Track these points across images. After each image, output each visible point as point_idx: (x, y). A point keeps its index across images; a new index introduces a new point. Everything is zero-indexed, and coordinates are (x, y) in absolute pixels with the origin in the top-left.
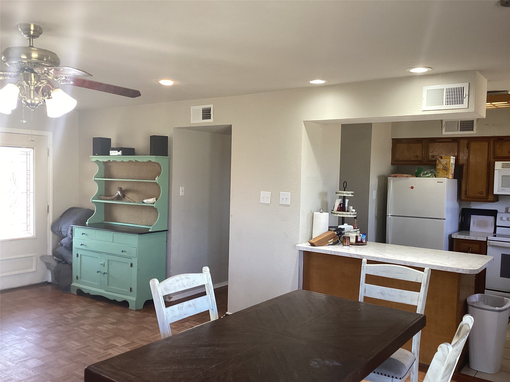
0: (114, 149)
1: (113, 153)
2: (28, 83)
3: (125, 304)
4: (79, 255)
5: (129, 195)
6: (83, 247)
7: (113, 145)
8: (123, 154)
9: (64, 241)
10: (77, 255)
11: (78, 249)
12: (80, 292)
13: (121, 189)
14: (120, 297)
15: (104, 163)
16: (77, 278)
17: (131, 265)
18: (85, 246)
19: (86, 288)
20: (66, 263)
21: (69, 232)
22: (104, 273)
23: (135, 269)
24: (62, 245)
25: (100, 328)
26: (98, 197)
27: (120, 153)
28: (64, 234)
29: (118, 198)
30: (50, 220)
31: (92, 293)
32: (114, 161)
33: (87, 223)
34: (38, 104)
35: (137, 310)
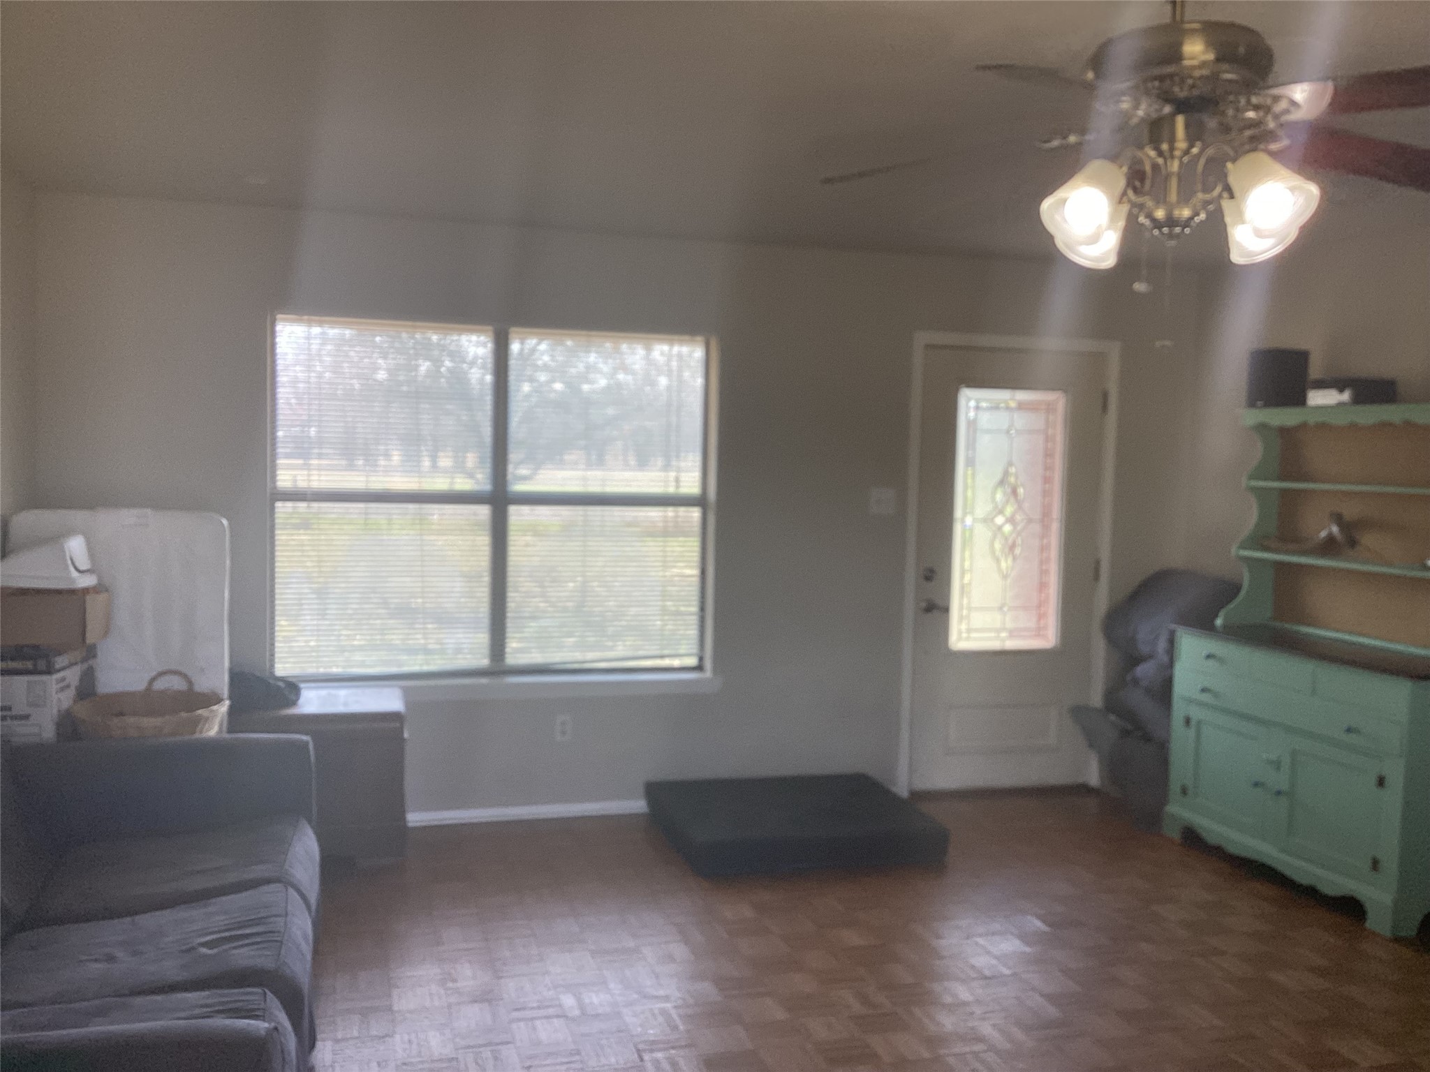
0: (1321, 385)
1: (1319, 398)
2: (1161, 154)
3: (1351, 908)
4: (1193, 723)
5: (1368, 540)
6: (1205, 697)
7: (1315, 370)
8: (1358, 400)
9: (1143, 670)
10: (1188, 721)
11: (1190, 701)
12: (1192, 839)
13: (1338, 519)
14: (1334, 883)
15: (1284, 432)
16: (1184, 791)
17: (1381, 782)
18: (1216, 695)
19: (1214, 829)
20: (1147, 738)
21: (1162, 645)
22: (1279, 793)
23: (1393, 798)
24: (1136, 682)
25: (1279, 977)
26: (1257, 541)
27: (1346, 396)
28: (1144, 649)
29: (1329, 547)
30: (1102, 602)
31: (1232, 849)
32: (1322, 426)
33: (1219, 622)
34: (1191, 218)
35: (1397, 940)
